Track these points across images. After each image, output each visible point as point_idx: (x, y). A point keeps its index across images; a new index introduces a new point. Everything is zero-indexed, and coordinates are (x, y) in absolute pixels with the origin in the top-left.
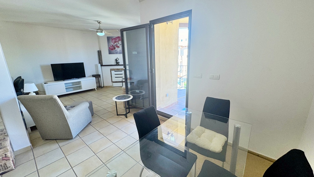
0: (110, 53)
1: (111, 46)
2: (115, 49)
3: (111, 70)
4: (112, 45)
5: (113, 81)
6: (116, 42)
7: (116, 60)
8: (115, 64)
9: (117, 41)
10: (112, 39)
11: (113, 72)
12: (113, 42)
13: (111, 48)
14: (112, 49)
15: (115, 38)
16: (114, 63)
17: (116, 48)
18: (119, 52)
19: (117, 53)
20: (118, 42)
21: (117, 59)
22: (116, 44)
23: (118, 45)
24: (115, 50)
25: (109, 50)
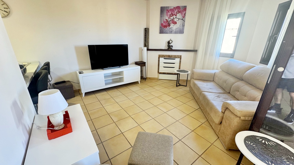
0: (161, 32)
1: (164, 22)
2: (169, 25)
3: (160, 57)
4: (166, 20)
5: (160, 71)
6: (173, 15)
7: (169, 43)
8: (166, 48)
9: (175, 13)
10: (167, 10)
11: (162, 60)
12: (167, 15)
13: (164, 24)
14: (165, 26)
15: (172, 8)
16: (164, 47)
17: (172, 25)
18: (174, 31)
19: (171, 32)
20: (176, 15)
21: (171, 42)
22: (172, 18)
23: (175, 20)
24: (170, 28)
25: (160, 27)
